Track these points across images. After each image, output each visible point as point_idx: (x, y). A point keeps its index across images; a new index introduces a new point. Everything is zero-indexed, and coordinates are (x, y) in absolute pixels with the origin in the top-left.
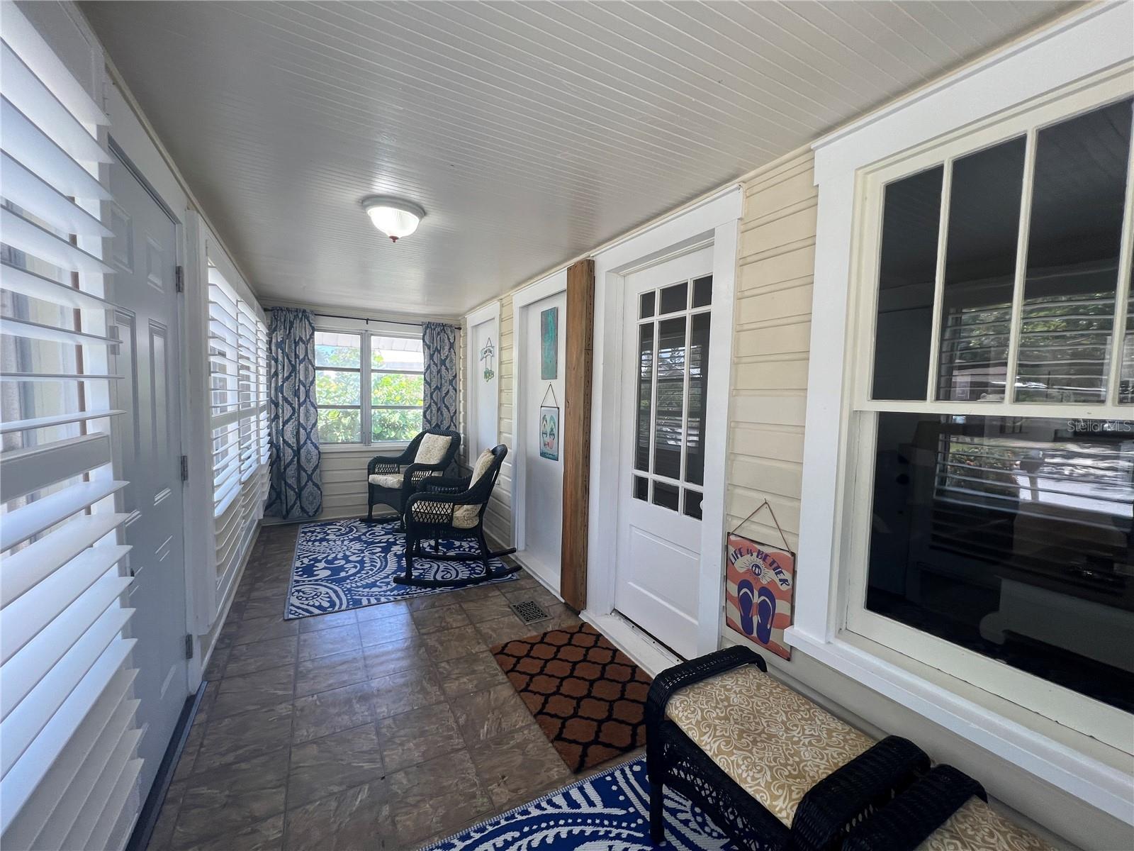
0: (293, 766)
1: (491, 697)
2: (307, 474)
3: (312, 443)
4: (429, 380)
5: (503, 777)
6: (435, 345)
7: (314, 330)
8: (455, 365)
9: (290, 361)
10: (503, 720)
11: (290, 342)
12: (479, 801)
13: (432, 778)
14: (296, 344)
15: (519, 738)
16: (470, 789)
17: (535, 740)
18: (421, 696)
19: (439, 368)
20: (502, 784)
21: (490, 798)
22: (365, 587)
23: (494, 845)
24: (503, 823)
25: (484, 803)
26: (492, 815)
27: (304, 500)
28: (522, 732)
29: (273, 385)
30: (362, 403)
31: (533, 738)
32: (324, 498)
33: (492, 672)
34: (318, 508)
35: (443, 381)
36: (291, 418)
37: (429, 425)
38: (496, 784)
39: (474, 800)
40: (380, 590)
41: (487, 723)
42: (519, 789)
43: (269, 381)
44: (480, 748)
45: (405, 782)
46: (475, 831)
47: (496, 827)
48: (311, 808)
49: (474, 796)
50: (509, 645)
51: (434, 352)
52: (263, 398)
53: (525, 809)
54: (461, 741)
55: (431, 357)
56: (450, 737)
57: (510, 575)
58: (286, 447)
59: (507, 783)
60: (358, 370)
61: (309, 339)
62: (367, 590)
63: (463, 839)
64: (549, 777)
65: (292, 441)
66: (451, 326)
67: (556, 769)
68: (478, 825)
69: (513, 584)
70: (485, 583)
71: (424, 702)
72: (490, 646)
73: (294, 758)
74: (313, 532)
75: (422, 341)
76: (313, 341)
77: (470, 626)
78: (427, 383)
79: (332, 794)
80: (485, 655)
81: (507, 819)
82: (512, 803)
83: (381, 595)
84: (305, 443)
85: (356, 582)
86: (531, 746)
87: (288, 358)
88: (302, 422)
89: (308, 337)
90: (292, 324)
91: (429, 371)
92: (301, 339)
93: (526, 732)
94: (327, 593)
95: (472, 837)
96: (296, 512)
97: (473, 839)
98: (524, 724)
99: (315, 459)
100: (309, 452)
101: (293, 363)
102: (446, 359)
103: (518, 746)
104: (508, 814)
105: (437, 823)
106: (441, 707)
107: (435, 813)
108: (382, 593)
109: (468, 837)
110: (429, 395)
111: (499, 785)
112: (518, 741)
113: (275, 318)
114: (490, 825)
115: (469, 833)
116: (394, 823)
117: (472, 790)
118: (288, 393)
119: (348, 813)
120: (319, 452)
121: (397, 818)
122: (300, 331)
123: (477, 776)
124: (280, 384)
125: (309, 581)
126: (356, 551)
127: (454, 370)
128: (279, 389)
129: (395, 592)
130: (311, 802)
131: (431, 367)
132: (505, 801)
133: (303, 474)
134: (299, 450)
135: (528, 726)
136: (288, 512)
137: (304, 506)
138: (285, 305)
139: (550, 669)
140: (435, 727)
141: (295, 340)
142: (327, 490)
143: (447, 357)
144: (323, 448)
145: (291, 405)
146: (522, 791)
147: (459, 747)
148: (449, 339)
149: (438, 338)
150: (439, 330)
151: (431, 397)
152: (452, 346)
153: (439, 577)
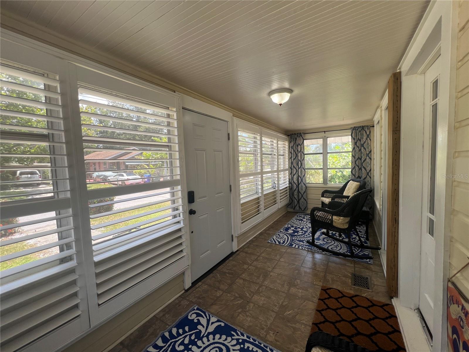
0: (235, 282)
1: (303, 304)
2: (301, 194)
3: (303, 183)
4: (354, 155)
5: (278, 333)
6: (358, 137)
7: (304, 140)
8: (370, 146)
9: (295, 153)
10: (298, 315)
11: (295, 145)
12: (263, 332)
13: (258, 313)
14: (298, 146)
15: (298, 326)
16: (264, 326)
17: (303, 332)
18: (280, 286)
19: (360, 149)
20: (275, 334)
21: (267, 335)
22: (298, 241)
23: (253, 348)
24: (262, 345)
25: (264, 334)
26: (262, 340)
27: (300, 204)
28: (302, 325)
29: (290, 162)
30: (323, 167)
31: (303, 331)
32: (308, 205)
33: (313, 295)
34: (306, 208)
35: (362, 155)
36: (295, 173)
37: (354, 177)
38: (273, 332)
39: (262, 330)
40: (303, 244)
41: (292, 311)
42: (279, 342)
43: (289, 160)
44: (281, 317)
45: (251, 307)
46: (252, 339)
47: (259, 344)
48: (229, 295)
49: (263, 329)
50: (332, 289)
51: (357, 141)
52: (287, 167)
53: (273, 349)
54: (278, 309)
55: (356, 144)
56: (276, 306)
57: (368, 260)
58: (294, 184)
59: (277, 336)
60: (321, 153)
61: (302, 144)
62: (298, 242)
63: (248, 337)
64: (293, 349)
65: (296, 182)
66: (367, 126)
67: (299, 350)
68: (255, 338)
69: (366, 265)
70: (350, 258)
71: (280, 289)
72: (324, 285)
73: (237, 281)
74: (300, 216)
75: (351, 136)
76: (304, 144)
77: (323, 273)
78: (353, 156)
79: (235, 295)
80: (318, 287)
81: (264, 346)
82: (271, 343)
83: (301, 246)
84: (301, 183)
85: (298, 238)
86: (299, 332)
87: (295, 152)
88: (299, 175)
89: (301, 143)
90: (296, 139)
91: (354, 151)
92: (299, 144)
93: (303, 326)
94: (285, 239)
95: (250, 339)
96: (297, 208)
97: (250, 340)
98: (305, 323)
99: (304, 189)
100: (302, 186)
101: (297, 153)
102: (364, 144)
103: (295, 329)
104: (266, 345)
105: (247, 326)
106: (283, 294)
107: (249, 323)
108: (302, 245)
109: (249, 338)
110: (354, 162)
111: (274, 334)
112: (296, 327)
113: (291, 138)
114: (258, 342)
115: (250, 337)
116: (238, 315)
117: (264, 327)
118: (295, 164)
119: (233, 303)
120: (306, 187)
121: (240, 315)
122: (299, 141)
123: (271, 324)
124: (292, 161)
125: (284, 233)
126: (308, 227)
127: (370, 148)
128: (292, 163)
129: (307, 247)
130: (230, 294)
131: (356, 149)
132: (270, 340)
133: (300, 194)
134: (299, 185)
135: (306, 325)
136: (295, 207)
137: (300, 206)
138: (294, 133)
139: (342, 312)
140: (274, 299)
141: (297, 145)
142: (309, 201)
143: (365, 142)
144: (308, 185)
145: (296, 168)
146: (278, 343)
147: (275, 311)
148: (366, 133)
149: (360, 134)
150: (360, 129)
151: (355, 163)
152: (368, 136)
153: (330, 248)
